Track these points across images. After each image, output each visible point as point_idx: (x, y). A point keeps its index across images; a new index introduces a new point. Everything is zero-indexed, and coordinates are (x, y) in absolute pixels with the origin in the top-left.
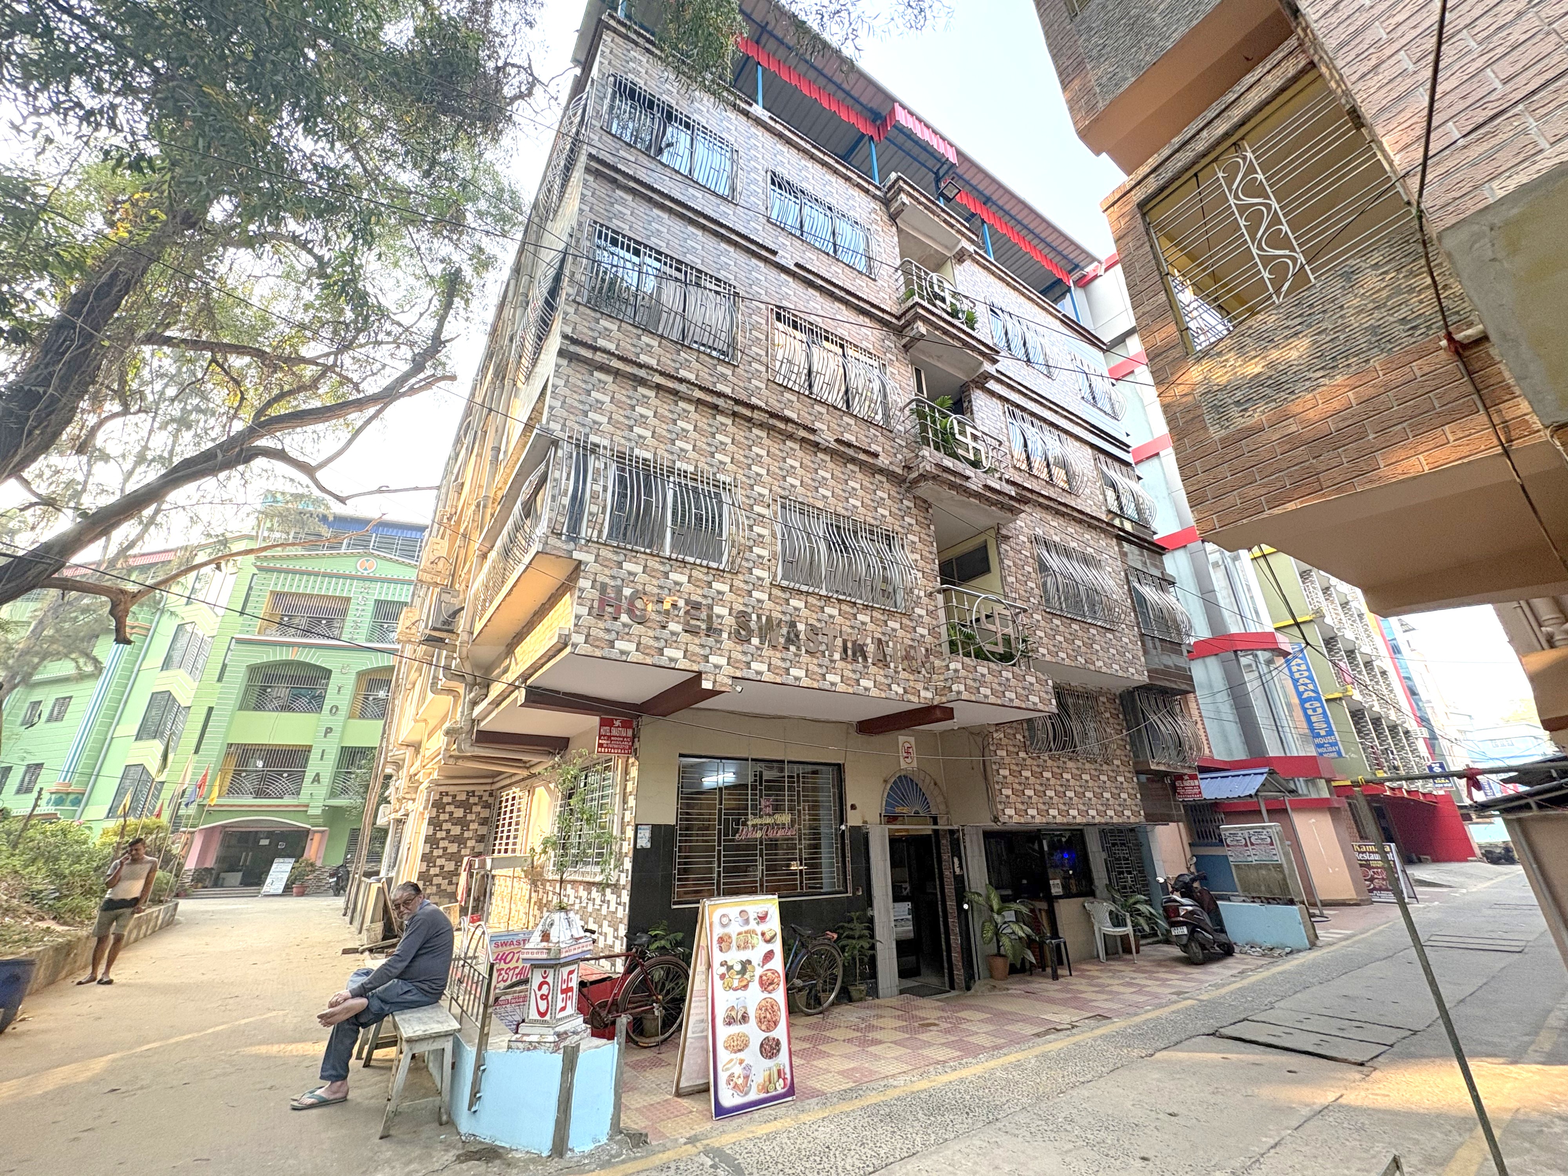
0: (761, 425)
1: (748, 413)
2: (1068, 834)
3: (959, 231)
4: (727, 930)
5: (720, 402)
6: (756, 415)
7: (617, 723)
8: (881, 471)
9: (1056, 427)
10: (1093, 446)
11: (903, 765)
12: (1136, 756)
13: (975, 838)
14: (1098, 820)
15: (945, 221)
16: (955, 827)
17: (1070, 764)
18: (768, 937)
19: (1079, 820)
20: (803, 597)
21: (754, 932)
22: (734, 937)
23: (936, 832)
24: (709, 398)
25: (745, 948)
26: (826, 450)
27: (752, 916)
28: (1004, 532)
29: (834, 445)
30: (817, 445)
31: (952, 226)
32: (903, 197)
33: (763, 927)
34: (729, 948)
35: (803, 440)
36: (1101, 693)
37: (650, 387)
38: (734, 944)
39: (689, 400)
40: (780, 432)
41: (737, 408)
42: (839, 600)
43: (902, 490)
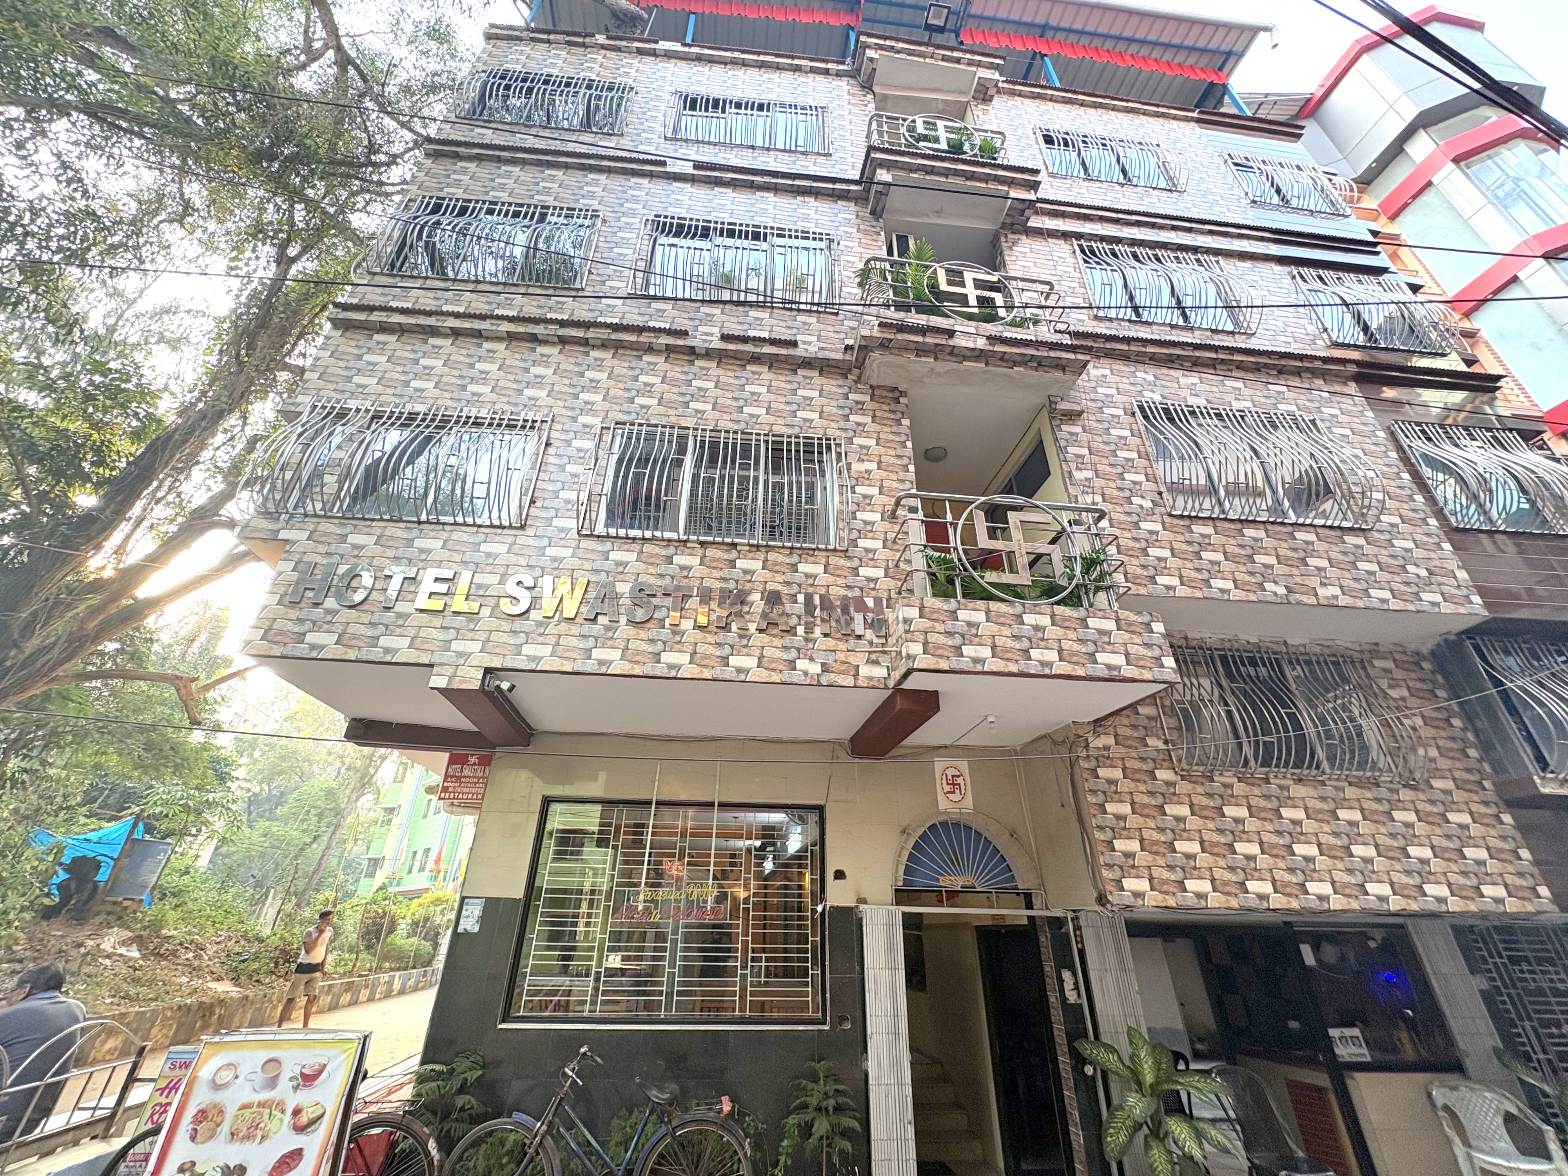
0: (604, 345)
1: (579, 333)
2: (1379, 935)
3: (971, 63)
4: (218, 1097)
5: (539, 330)
6: (591, 334)
7: (473, 760)
8: (807, 363)
9: (1195, 250)
10: (1283, 261)
11: (943, 803)
12: (1498, 767)
13: (1107, 935)
14: (1455, 905)
15: (944, 58)
16: (1059, 914)
17: (1298, 791)
18: (304, 1119)
19: (1396, 904)
20: (636, 547)
21: (281, 1107)
22: (231, 1112)
23: (1031, 919)
24: (521, 329)
25: (248, 1137)
26: (708, 354)
27: (289, 1071)
28: (1064, 406)
29: (716, 343)
30: (691, 351)
31: (958, 61)
32: (870, 53)
33: (304, 1098)
34: (212, 1135)
35: (669, 349)
36: (1375, 651)
37: (446, 336)
38: (225, 1128)
39: (499, 339)
40: (632, 346)
41: (562, 332)
42: (702, 543)
43: (849, 382)
